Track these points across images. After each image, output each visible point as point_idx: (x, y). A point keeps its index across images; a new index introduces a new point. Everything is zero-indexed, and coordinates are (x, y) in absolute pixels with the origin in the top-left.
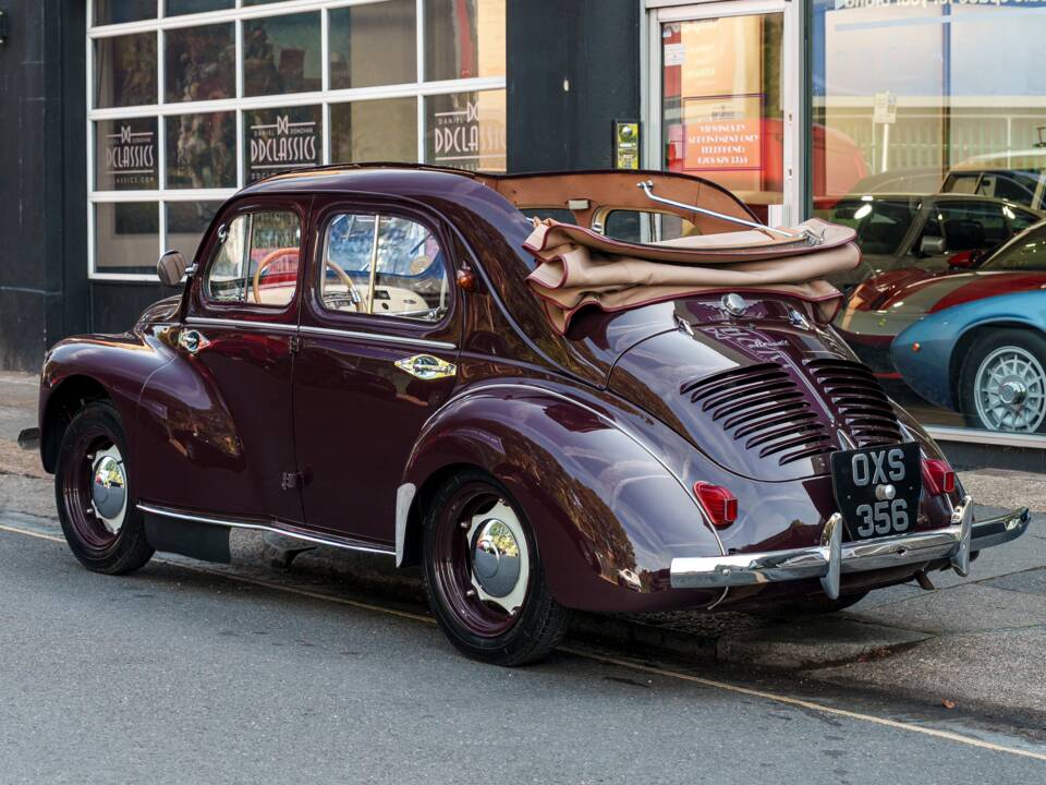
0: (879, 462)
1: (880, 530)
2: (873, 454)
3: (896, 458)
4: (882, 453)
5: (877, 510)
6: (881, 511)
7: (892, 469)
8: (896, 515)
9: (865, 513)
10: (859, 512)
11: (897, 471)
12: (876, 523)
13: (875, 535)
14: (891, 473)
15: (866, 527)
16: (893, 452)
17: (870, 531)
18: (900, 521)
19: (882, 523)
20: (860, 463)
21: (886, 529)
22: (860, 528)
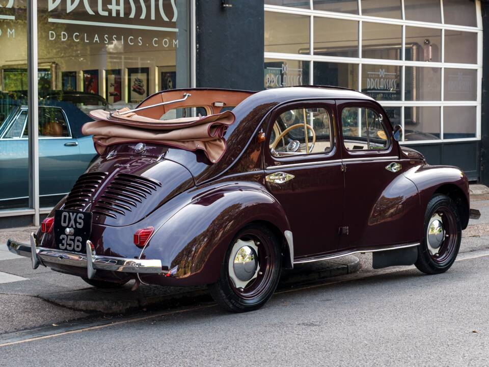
0: (73, 218)
1: (68, 248)
2: (71, 214)
3: (80, 218)
4: (75, 214)
5: (69, 239)
6: (71, 240)
7: (78, 222)
8: (77, 243)
9: (63, 239)
10: (61, 238)
11: (80, 224)
12: (67, 244)
13: (66, 249)
14: (77, 224)
15: (63, 245)
16: (80, 215)
17: (64, 248)
18: (78, 246)
19: (70, 245)
20: (65, 216)
21: (71, 248)
22: (60, 245)
